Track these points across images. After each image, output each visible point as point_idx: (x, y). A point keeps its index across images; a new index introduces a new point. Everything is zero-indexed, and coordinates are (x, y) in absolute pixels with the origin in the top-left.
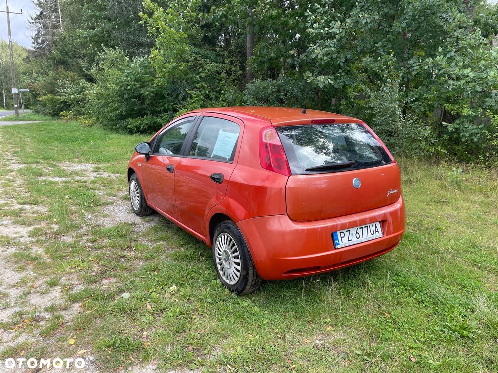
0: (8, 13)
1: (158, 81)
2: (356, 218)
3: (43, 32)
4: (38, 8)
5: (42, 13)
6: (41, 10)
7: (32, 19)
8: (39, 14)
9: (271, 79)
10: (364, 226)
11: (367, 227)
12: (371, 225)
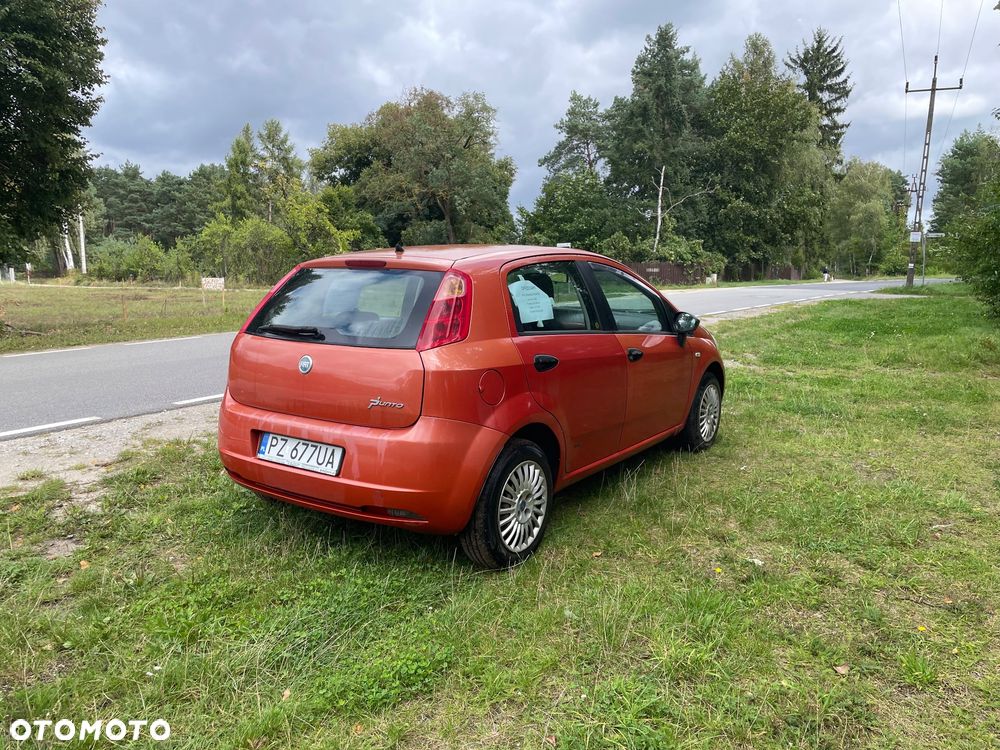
0: (933, 90)
2: (291, 423)
10: (310, 444)
11: (316, 447)
12: (324, 447)
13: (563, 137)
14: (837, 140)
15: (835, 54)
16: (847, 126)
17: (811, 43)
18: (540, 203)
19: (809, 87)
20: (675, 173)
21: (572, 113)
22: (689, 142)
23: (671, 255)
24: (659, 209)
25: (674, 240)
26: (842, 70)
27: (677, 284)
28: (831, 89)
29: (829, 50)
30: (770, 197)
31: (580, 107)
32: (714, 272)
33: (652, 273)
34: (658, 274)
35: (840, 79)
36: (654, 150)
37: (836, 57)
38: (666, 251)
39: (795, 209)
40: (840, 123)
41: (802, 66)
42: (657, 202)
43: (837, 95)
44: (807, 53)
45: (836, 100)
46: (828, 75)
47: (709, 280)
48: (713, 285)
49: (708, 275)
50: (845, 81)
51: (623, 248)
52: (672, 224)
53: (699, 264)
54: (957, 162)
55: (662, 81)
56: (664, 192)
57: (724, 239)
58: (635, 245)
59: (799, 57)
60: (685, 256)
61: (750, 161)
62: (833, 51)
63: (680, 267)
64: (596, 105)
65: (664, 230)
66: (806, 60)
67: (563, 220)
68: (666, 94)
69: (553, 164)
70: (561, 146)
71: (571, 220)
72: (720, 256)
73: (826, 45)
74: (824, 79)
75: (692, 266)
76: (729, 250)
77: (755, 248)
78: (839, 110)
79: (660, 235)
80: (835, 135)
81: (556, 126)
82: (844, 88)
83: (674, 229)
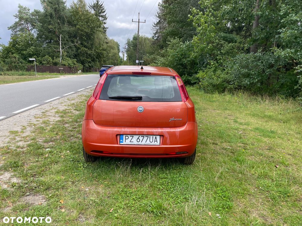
0: (139, 22)
1: (193, 55)
2: (137, 130)
3: (159, 31)
4: (158, 19)
5: (159, 21)
6: (159, 19)
7: (155, 24)
8: (158, 21)
9: (253, 53)
10: (145, 136)
11: (148, 137)
12: (151, 137)
13: (17, 20)
14: (105, 32)
15: (102, 6)
16: (108, 28)
17: (95, 2)
18: (10, 43)
19: (96, 15)
20: (64, 37)
21: (20, 12)
22: (66, 28)
23: (66, 64)
24: (61, 49)
25: (66, 59)
26: (105, 11)
27: (70, 73)
28: (102, 16)
29: (100, 5)
30: (92, 47)
31: (22, 10)
32: (80, 70)
33: (61, 70)
34: (63, 70)
35: (104, 14)
36: (56, 29)
37: (103, 7)
38: (64, 62)
39: (99, 51)
40: (105, 27)
41: (93, 8)
42: (60, 46)
43: (104, 19)
44: (94, 4)
45: (104, 20)
46: (101, 12)
47: (79, 72)
48: (80, 74)
49: (78, 70)
50: (106, 15)
51: (50, 61)
52: (65, 54)
53: (76, 67)
54: (134, 41)
55: (57, 6)
56: (62, 43)
57: (80, 59)
58: (53, 60)
59: (92, 5)
60: (71, 65)
61: (85, 36)
62: (102, 5)
63: (70, 68)
64: (29, 10)
65: (63, 56)
66: (94, 6)
67: (22, 50)
68: (58, 11)
69: (14, 29)
70: (16, 23)
71: (26, 50)
72: (80, 64)
73: (99, 3)
74: (100, 13)
75: (73, 67)
76: (83, 63)
77: (90, 62)
78: (105, 23)
79: (62, 57)
80: (104, 30)
81: (14, 16)
82: (106, 17)
83: (66, 55)
